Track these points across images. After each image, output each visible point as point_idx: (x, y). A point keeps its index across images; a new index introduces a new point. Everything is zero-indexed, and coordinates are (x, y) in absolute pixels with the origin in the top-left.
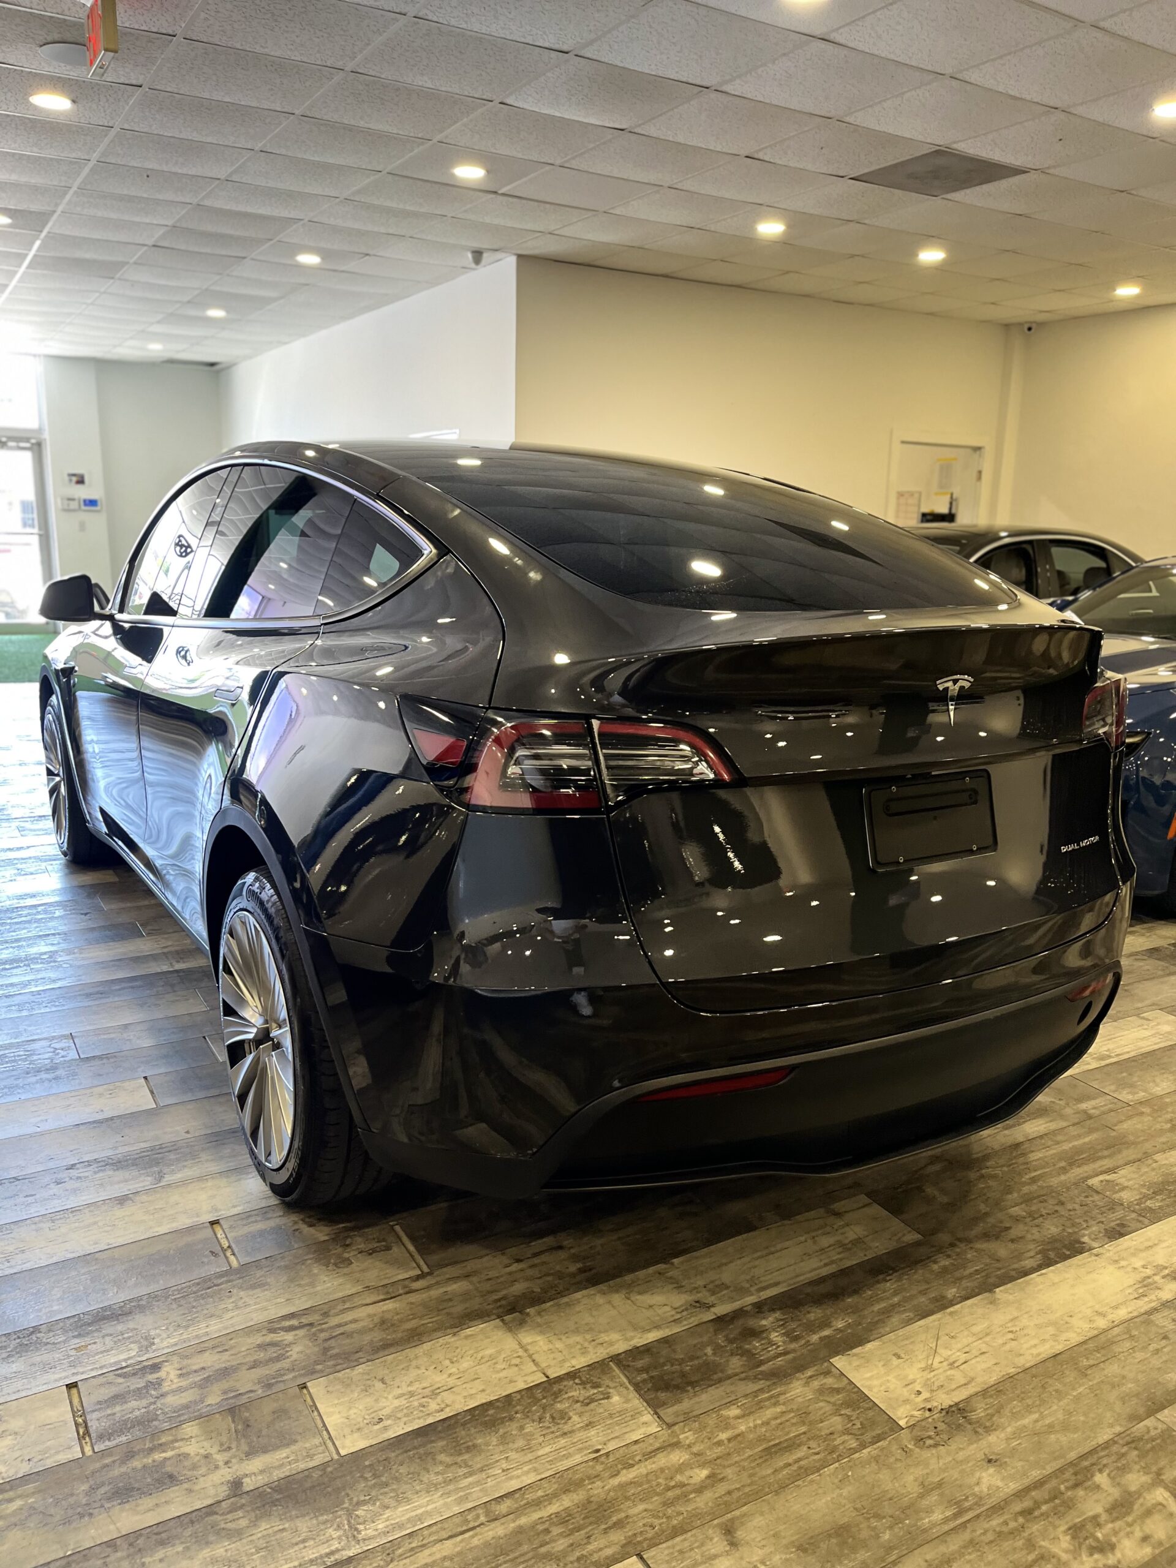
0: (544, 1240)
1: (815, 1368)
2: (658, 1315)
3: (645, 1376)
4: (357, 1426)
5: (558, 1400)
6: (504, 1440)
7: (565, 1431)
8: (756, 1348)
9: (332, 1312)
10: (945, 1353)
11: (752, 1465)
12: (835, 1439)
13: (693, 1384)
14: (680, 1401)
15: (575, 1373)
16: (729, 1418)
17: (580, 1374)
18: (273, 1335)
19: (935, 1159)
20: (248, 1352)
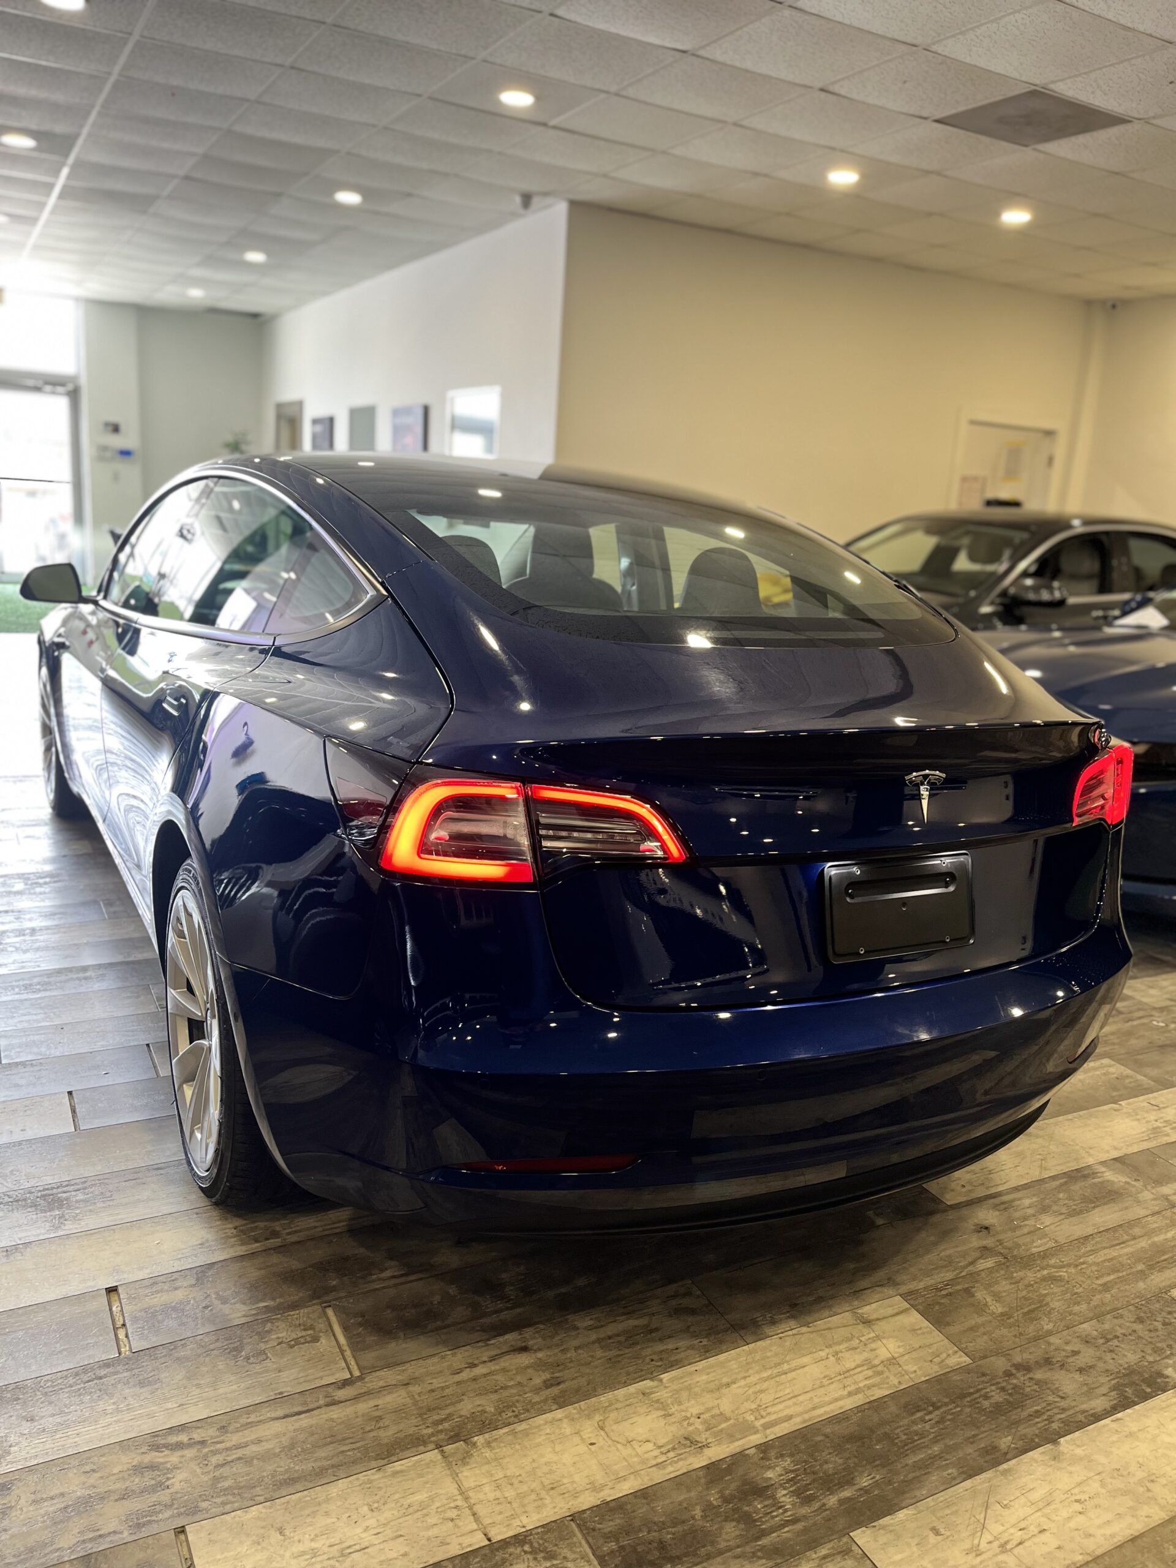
0: (506, 1337)
1: (832, 1544)
2: (637, 1455)
8: (757, 1511)
9: (233, 1426)
10: (995, 1528)
15: (526, 1536)
17: (532, 1537)
18: (155, 1454)
19: (988, 1252)
20: (120, 1475)
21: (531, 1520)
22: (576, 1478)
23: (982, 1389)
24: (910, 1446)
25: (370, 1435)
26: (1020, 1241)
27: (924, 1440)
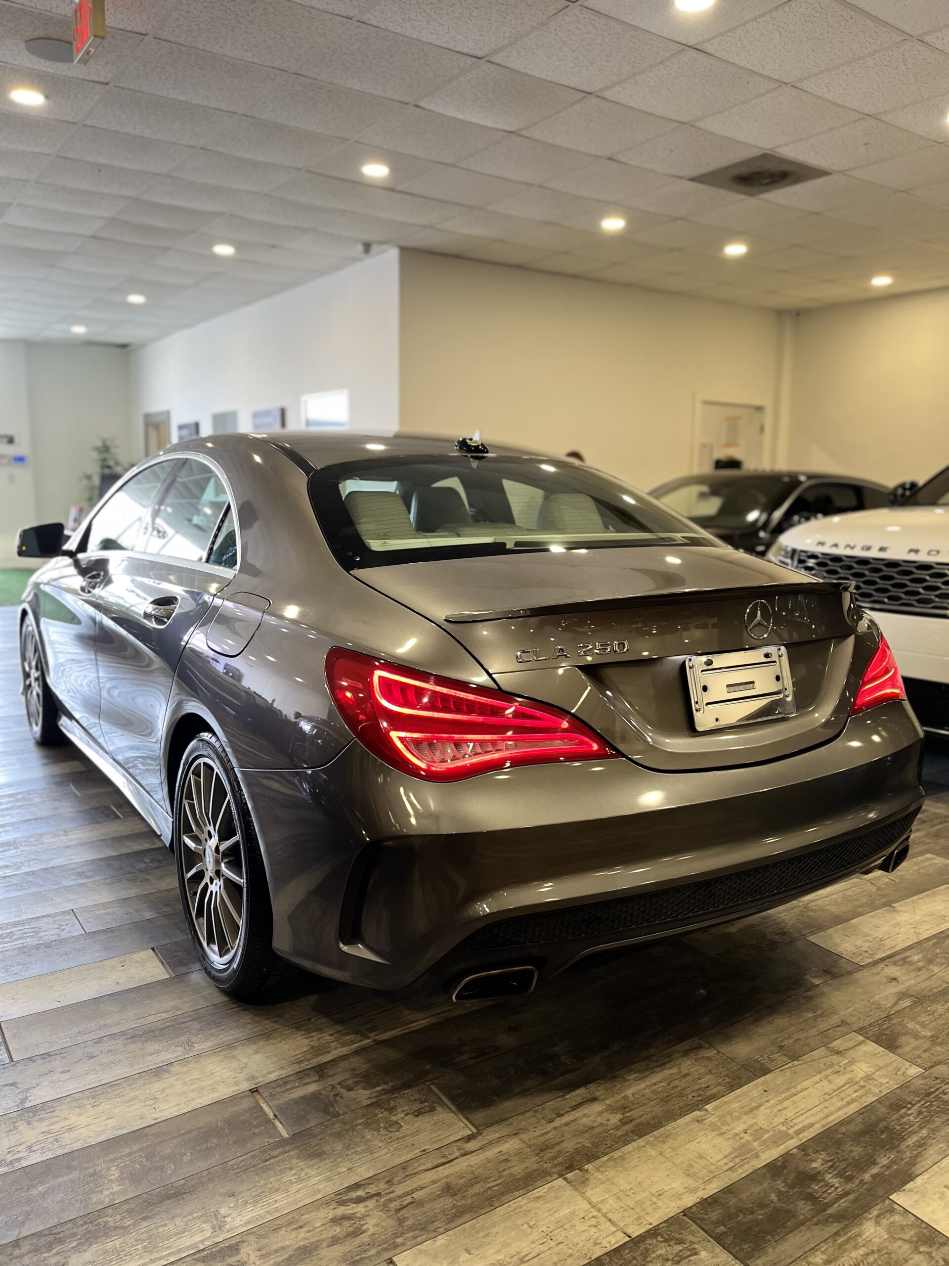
0: (578, 1092)
1: (879, 1206)
2: (712, 1164)
3: (722, 1229)
5: (648, 1260)
8: (816, 1191)
9: (395, 1180)
13: (771, 1233)
14: (764, 1252)
15: (655, 1230)
17: (660, 1231)
18: (343, 1208)
19: (903, 995)
20: (323, 1228)
21: (655, 1219)
22: (674, 1185)
23: (939, 1088)
24: (905, 1132)
25: (505, 1173)
26: (923, 985)
27: (914, 1127)
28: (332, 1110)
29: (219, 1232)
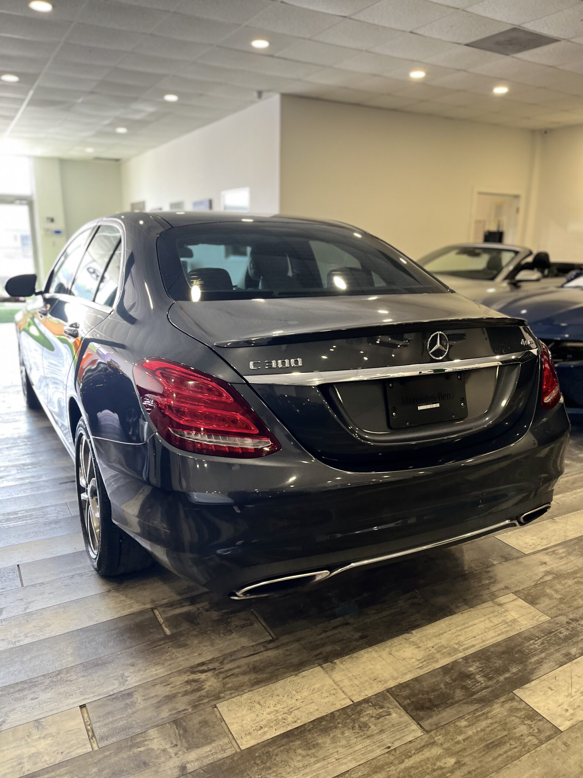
0: (338, 619)
1: (505, 697)
2: (409, 664)
3: (408, 701)
4: (248, 732)
5: (361, 715)
6: (334, 740)
7: (368, 735)
8: (469, 685)
9: (225, 661)
10: (577, 686)
11: (480, 755)
12: (524, 739)
13: (437, 706)
14: (431, 717)
15: (368, 699)
16: (461, 727)
17: (371, 700)
18: (194, 675)
19: (547, 573)
20: (181, 685)
21: (369, 693)
22: (385, 674)
23: (558, 630)
24: (531, 654)
25: (288, 662)
26: (562, 568)
27: (537, 652)
28: (195, 621)
29: (122, 686)
